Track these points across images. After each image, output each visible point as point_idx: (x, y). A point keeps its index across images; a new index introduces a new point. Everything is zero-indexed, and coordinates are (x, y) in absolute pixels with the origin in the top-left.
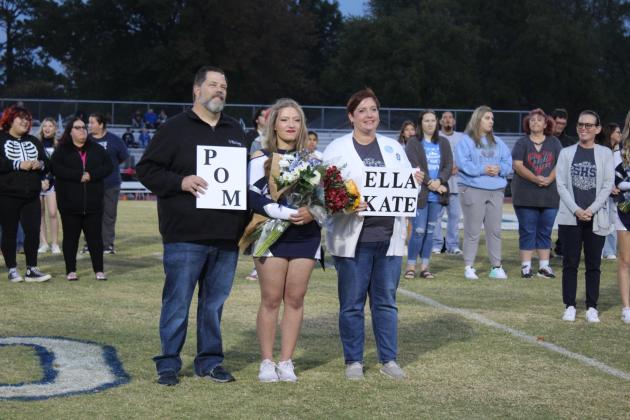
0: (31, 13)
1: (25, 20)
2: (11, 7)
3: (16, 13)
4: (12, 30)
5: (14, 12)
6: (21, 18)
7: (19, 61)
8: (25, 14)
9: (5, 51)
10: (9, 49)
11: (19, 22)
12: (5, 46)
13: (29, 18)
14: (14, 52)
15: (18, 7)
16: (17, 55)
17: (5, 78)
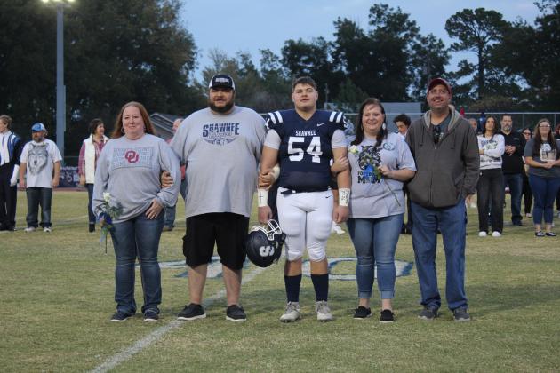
0: (499, 38)
1: (494, 45)
2: (482, 34)
3: (487, 39)
4: (483, 54)
5: (484, 39)
6: (491, 43)
7: (489, 80)
8: (493, 39)
9: (477, 71)
10: (481, 70)
11: (489, 47)
12: (477, 67)
13: (497, 42)
14: (485, 72)
15: (488, 34)
16: (488, 75)
17: (477, 95)
